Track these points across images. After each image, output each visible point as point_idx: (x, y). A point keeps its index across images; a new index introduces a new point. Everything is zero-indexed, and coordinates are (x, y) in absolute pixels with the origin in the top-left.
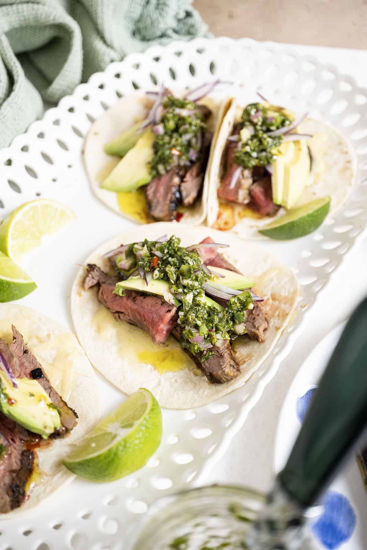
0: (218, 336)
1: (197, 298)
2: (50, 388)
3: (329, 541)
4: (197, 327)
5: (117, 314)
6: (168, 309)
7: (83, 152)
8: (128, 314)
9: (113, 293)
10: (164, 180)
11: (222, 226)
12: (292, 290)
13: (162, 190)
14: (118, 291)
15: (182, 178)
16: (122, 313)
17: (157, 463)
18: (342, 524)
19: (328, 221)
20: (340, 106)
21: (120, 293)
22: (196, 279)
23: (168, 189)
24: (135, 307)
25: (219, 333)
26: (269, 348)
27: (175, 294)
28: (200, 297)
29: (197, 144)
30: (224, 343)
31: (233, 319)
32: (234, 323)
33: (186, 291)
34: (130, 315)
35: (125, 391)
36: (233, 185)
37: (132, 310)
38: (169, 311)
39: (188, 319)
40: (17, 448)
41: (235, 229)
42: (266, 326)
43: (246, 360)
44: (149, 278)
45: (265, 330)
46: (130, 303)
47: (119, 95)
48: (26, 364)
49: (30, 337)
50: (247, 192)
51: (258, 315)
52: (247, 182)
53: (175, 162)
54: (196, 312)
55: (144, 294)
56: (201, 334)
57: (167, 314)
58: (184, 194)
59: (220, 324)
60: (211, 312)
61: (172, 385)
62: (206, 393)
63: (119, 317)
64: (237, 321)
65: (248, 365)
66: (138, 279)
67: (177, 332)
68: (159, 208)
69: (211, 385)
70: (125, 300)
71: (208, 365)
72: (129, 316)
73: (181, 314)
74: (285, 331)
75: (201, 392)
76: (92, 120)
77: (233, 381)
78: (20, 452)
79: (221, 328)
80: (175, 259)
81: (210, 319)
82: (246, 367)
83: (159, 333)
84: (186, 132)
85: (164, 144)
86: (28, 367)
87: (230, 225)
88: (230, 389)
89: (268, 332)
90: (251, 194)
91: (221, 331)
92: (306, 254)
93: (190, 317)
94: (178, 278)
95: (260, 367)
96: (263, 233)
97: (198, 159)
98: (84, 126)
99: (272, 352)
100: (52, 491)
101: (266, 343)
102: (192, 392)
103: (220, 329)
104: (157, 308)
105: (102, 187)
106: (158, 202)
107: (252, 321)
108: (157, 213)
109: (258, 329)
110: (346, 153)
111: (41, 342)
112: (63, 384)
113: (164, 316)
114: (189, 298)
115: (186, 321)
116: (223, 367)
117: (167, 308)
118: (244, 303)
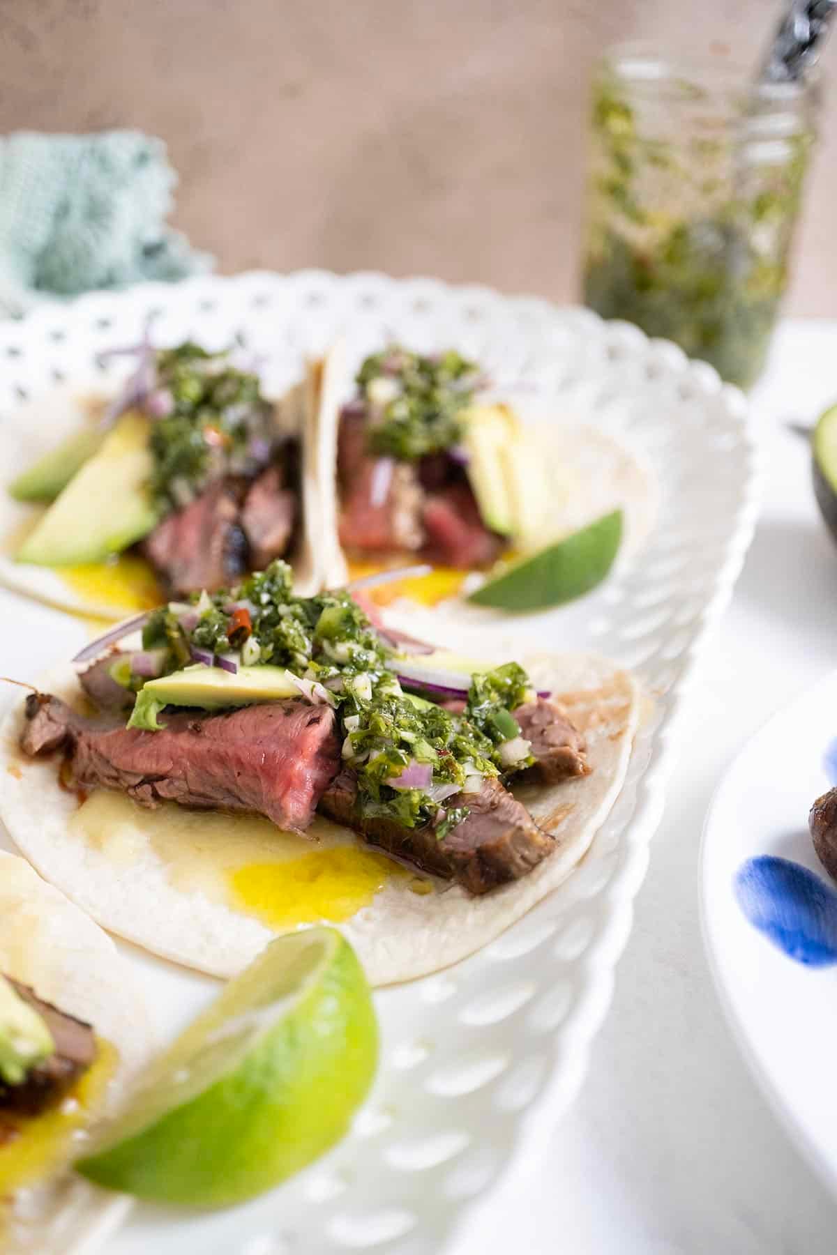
0: (467, 768)
1: (381, 689)
4: (405, 745)
5: (147, 788)
6: (308, 718)
8: (183, 777)
9: (128, 727)
10: (194, 513)
13: (192, 536)
14: (145, 715)
15: (241, 503)
16: (161, 778)
19: (623, 565)
21: (152, 721)
22: (368, 646)
23: (208, 532)
24: (202, 746)
25: (465, 762)
26: (614, 772)
28: (390, 686)
30: (486, 785)
31: (489, 732)
32: (496, 742)
33: (347, 671)
34: (191, 774)
36: (379, 495)
37: (195, 758)
38: (315, 721)
39: (377, 728)
42: (582, 742)
43: (559, 817)
44: (232, 660)
46: (184, 742)
47: (22, 394)
50: (415, 515)
51: (551, 723)
52: (411, 496)
53: (216, 466)
54: (392, 714)
55: (228, 708)
56: (421, 763)
57: (310, 729)
58: (256, 531)
59: (465, 738)
61: (358, 930)
63: (156, 796)
64: (503, 737)
65: (574, 822)
66: (196, 670)
67: (339, 790)
68: (195, 571)
69: (477, 901)
70: (168, 737)
71: (460, 840)
72: (186, 780)
73: (352, 722)
75: (453, 923)
77: (543, 865)
79: (468, 748)
80: (298, 606)
81: (433, 730)
82: (569, 827)
83: (294, 789)
84: (232, 400)
89: (593, 752)
90: (425, 524)
91: (470, 755)
92: (599, 626)
93: (382, 720)
94: (318, 647)
95: (609, 815)
96: (479, 599)
101: (598, 773)
102: (426, 932)
103: (468, 751)
104: (275, 727)
105: (19, 561)
106: (188, 561)
107: (538, 739)
109: (566, 745)
113: (303, 738)
114: (362, 686)
115: (370, 736)
116: (512, 820)
117: (305, 716)
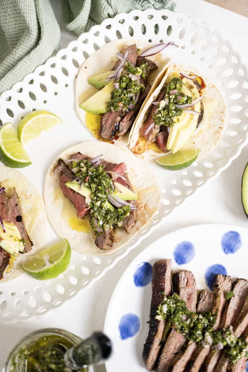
0: (107, 226)
1: (102, 204)
2: (24, 228)
3: (124, 335)
4: (98, 219)
7: (76, 77)
11: (137, 151)
12: (155, 206)
13: (110, 121)
15: (122, 119)
16: (67, 196)
17: (63, 277)
18: (132, 329)
20: (234, 84)
21: (68, 187)
22: (105, 194)
23: (113, 123)
25: (108, 224)
26: (131, 238)
27: (92, 199)
28: (105, 203)
29: (135, 100)
30: (109, 230)
31: (118, 218)
32: (118, 220)
33: (98, 199)
34: (71, 199)
35: (59, 236)
36: (146, 133)
38: (86, 208)
40: (2, 255)
41: (143, 154)
42: (133, 225)
43: (117, 241)
44: (82, 185)
45: (133, 227)
48: (16, 211)
49: (22, 194)
50: (155, 136)
51: (132, 218)
52: (156, 131)
53: (120, 108)
54: (99, 212)
55: (78, 193)
56: (98, 225)
58: (120, 128)
59: (110, 220)
60: (108, 212)
61: (81, 240)
62: (94, 250)
64: (120, 220)
65: (117, 245)
66: (77, 184)
68: (105, 132)
70: (69, 190)
71: (98, 239)
73: (92, 211)
74: (140, 233)
75: (93, 248)
76: (86, 56)
78: (3, 258)
79: (110, 222)
80: (97, 180)
81: (106, 217)
82: (116, 245)
84: (131, 92)
85: (117, 96)
86: (16, 214)
87: (141, 151)
88: (104, 254)
89: (133, 229)
90: (156, 138)
93: (95, 215)
94: (96, 191)
97: (134, 109)
98: (81, 59)
99: (130, 242)
100: (14, 277)
101: (130, 235)
105: (80, 106)
106: (106, 128)
107: (128, 220)
108: (103, 135)
109: (128, 227)
110: (223, 121)
111: (26, 198)
112: (31, 224)
113: (84, 209)
114: (98, 203)
116: (103, 245)
117: (86, 206)
118: (126, 212)
